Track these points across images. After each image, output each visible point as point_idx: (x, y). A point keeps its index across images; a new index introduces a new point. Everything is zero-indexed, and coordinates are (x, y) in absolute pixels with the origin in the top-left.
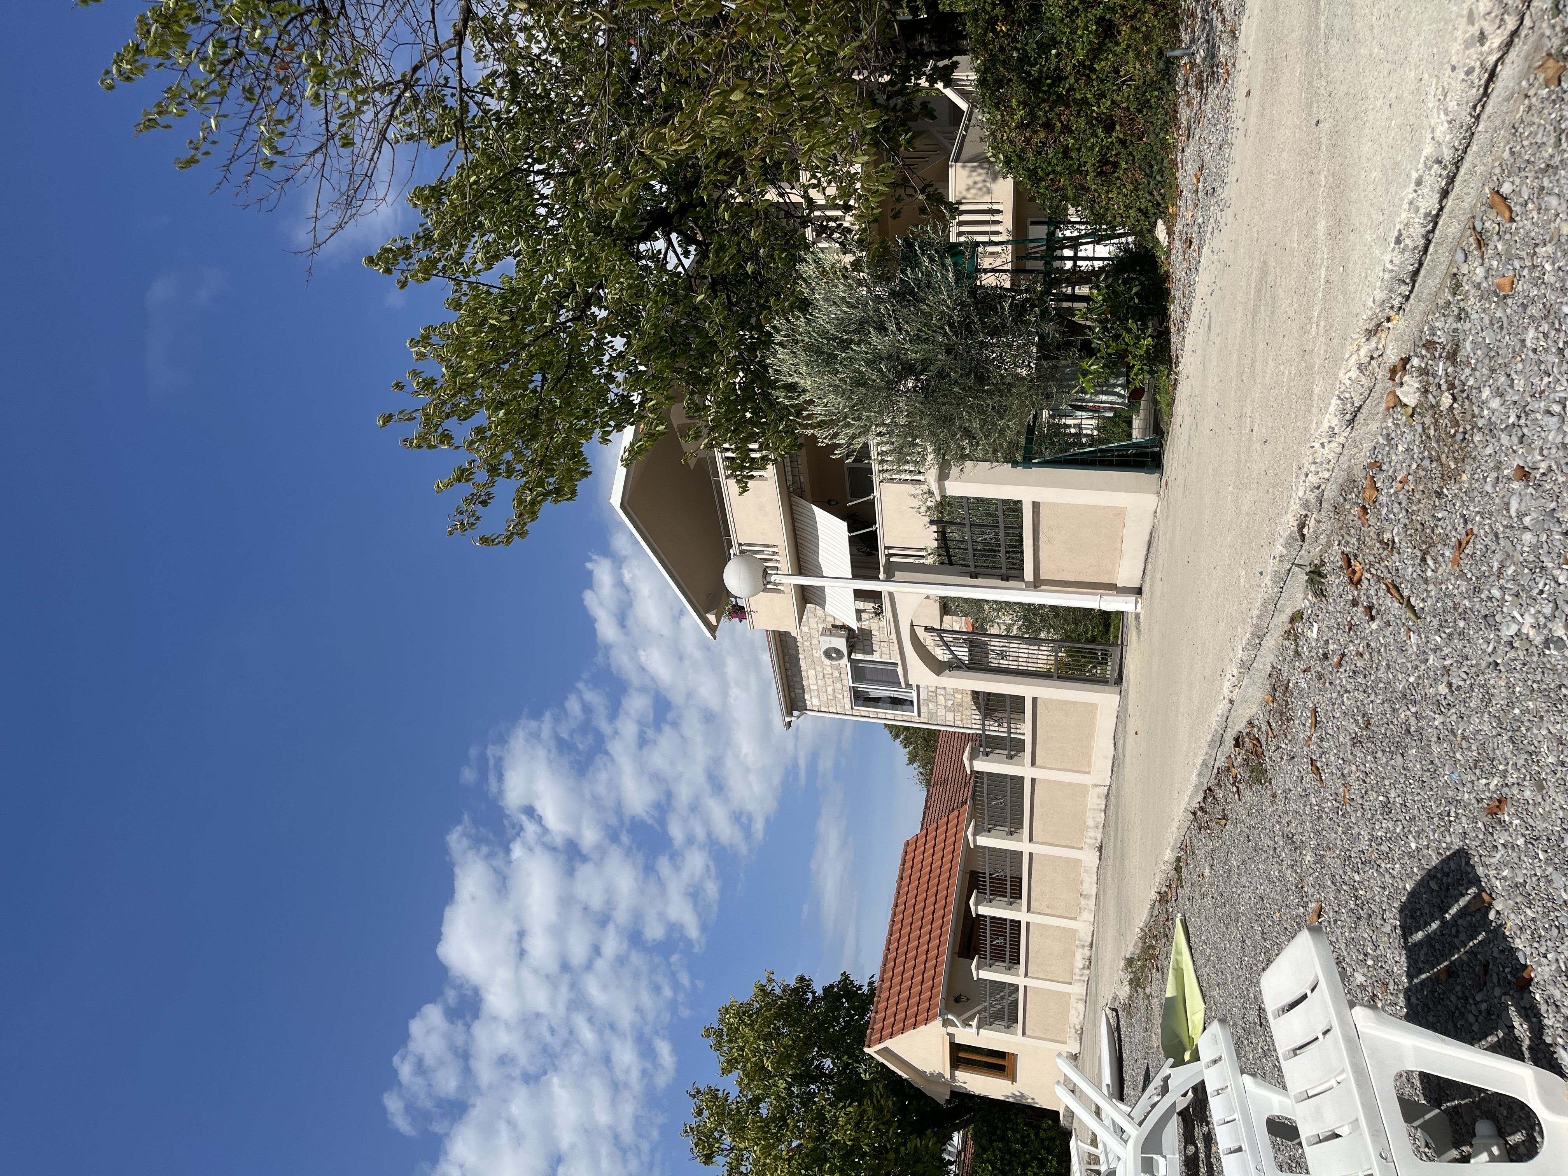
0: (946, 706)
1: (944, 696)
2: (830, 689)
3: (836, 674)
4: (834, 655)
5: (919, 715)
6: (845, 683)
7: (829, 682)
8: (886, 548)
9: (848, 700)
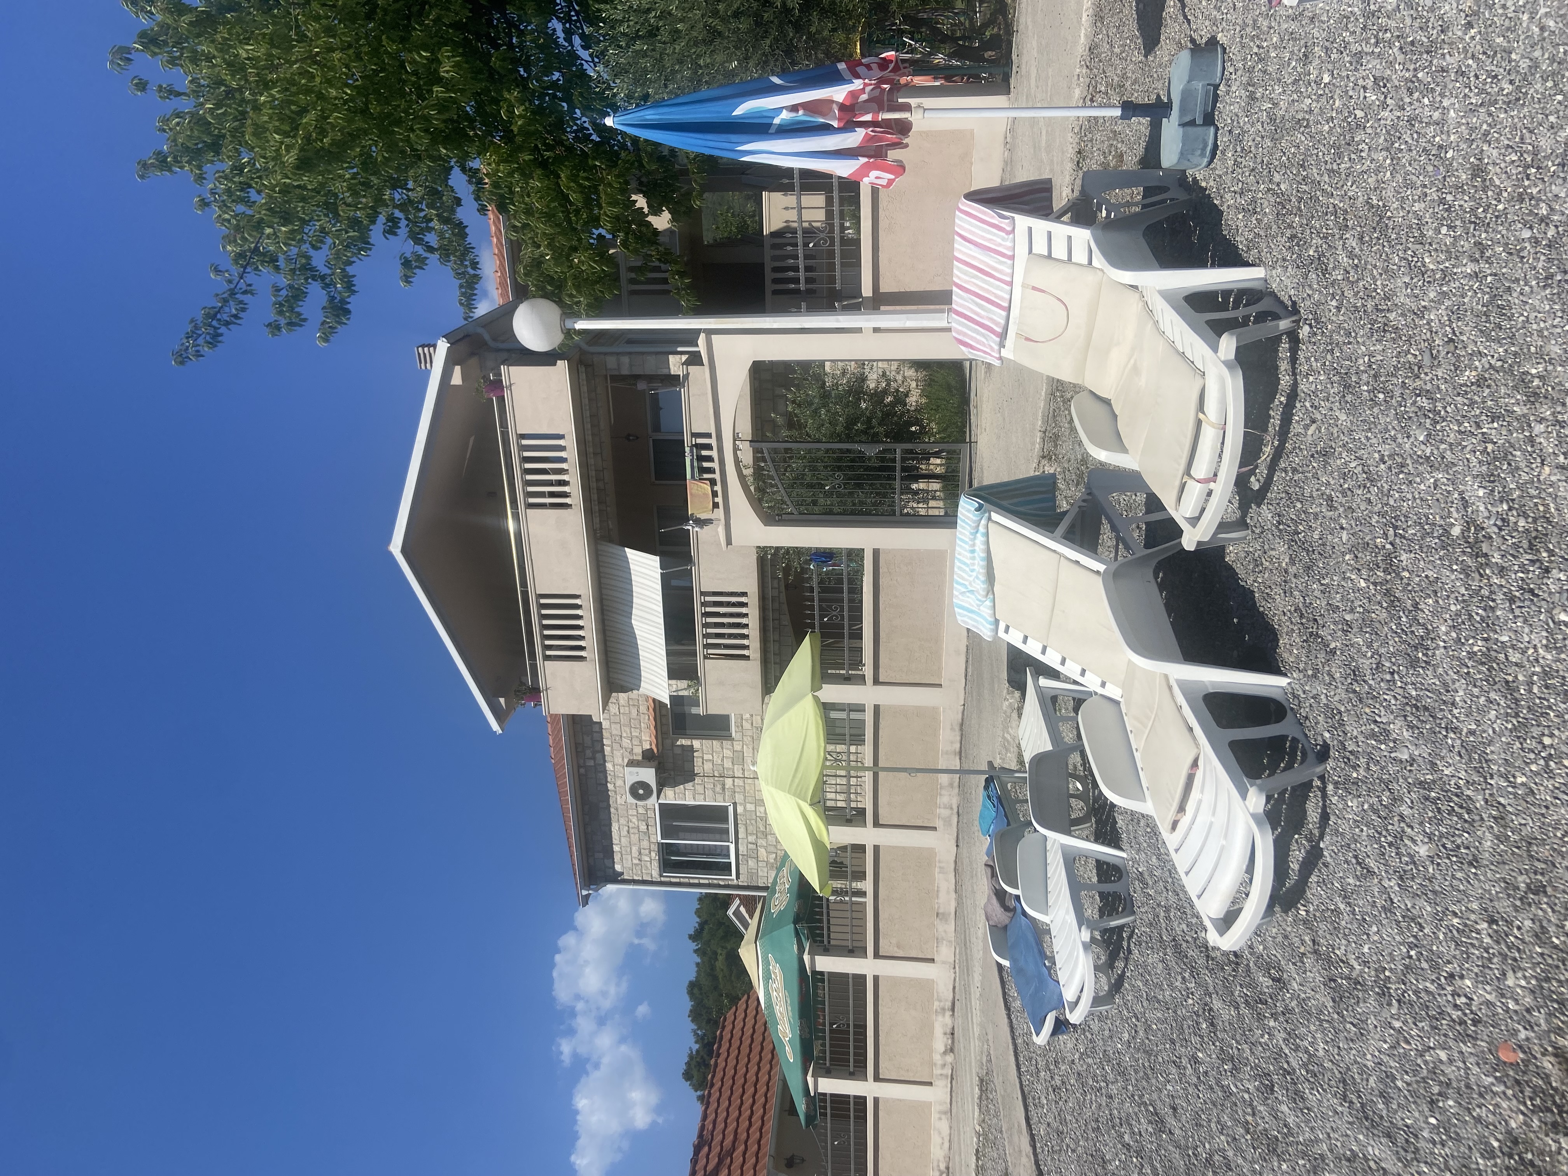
0: (767, 862)
1: (766, 848)
2: (635, 849)
3: (643, 827)
4: (641, 792)
5: (738, 877)
6: (653, 840)
7: (634, 838)
8: (703, 594)
9: (655, 864)
